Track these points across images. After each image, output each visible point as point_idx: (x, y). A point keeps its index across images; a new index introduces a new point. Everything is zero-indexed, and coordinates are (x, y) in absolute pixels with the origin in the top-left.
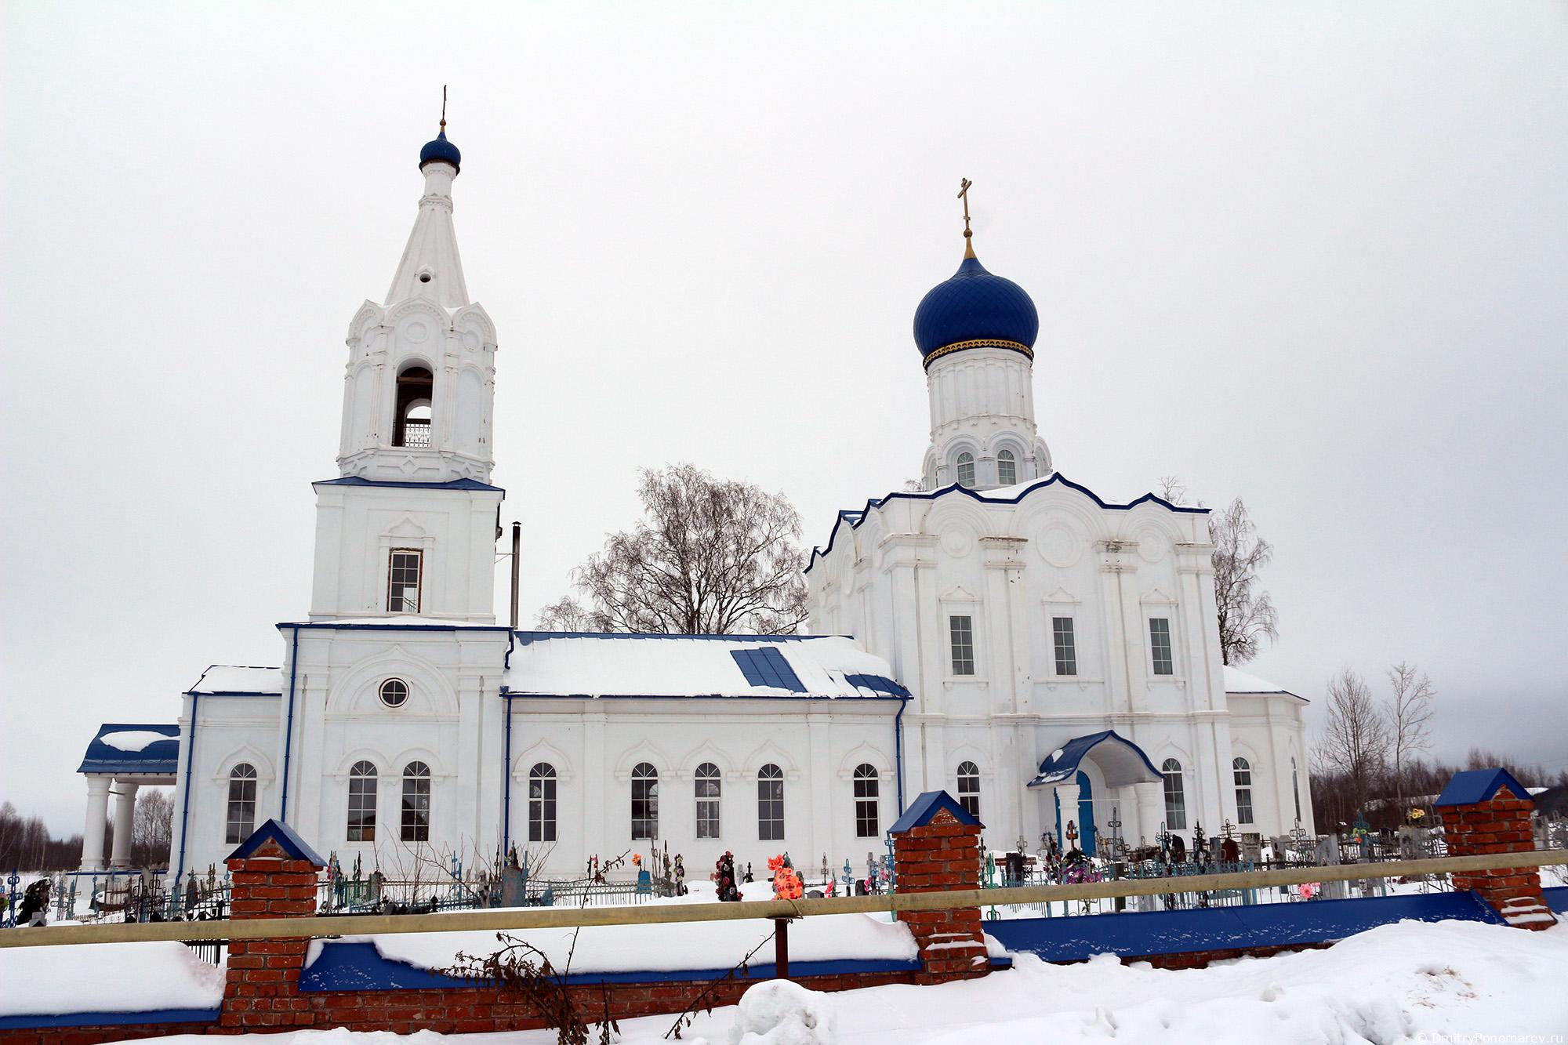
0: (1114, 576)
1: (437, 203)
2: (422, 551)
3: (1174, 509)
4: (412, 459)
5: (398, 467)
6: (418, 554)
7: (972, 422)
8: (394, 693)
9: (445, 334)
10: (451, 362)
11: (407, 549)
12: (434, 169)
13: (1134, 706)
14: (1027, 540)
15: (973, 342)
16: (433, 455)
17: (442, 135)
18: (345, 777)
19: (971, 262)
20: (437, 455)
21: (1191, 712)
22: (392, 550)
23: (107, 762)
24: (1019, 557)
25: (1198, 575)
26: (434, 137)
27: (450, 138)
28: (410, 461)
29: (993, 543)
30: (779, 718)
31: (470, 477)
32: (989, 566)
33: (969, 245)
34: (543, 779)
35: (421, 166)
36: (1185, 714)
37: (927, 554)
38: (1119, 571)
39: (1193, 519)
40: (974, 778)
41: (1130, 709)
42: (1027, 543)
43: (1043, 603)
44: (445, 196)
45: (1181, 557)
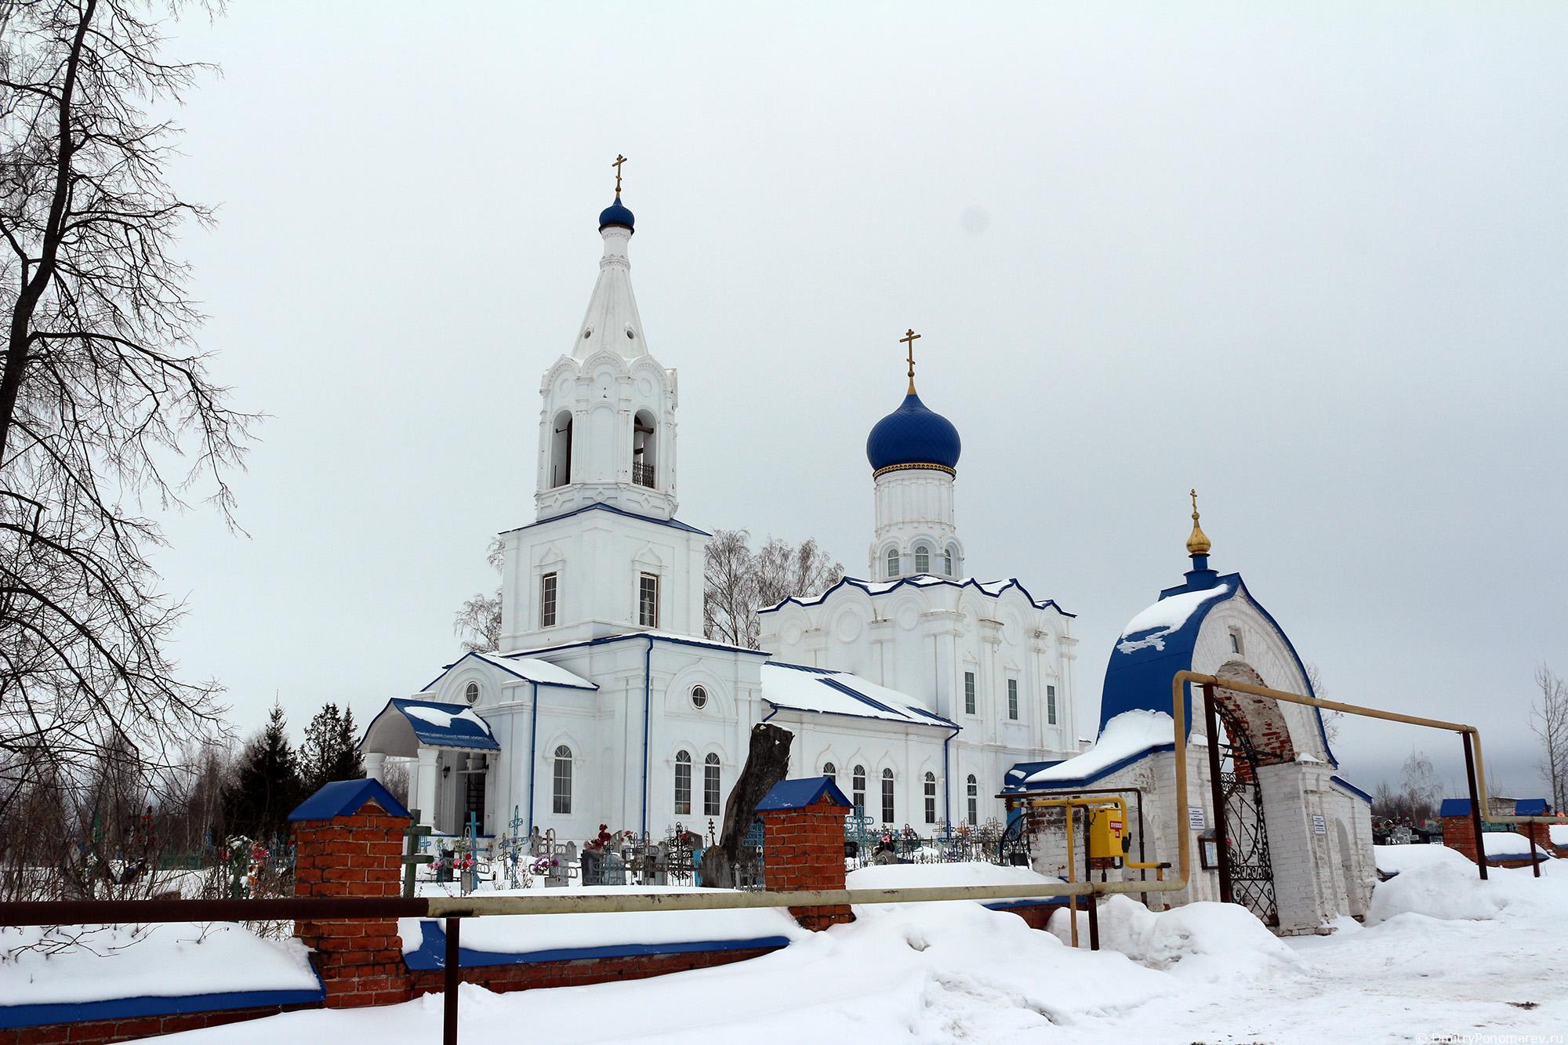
0: (1036, 654)
1: (615, 261)
2: (657, 577)
3: (1061, 612)
4: (648, 497)
5: (638, 502)
6: (655, 578)
7: (930, 525)
8: (699, 697)
10: (667, 418)
11: (648, 574)
13: (1044, 744)
14: (1003, 624)
15: (921, 464)
16: (660, 496)
17: (618, 200)
18: (674, 762)
19: (912, 399)
20: (663, 497)
21: (1065, 751)
22: (642, 573)
24: (1000, 635)
26: (610, 203)
28: (646, 498)
29: (988, 624)
32: (985, 639)
33: (912, 383)
35: (600, 230)
36: (1060, 751)
37: (959, 627)
38: (1038, 651)
39: (1067, 621)
40: (974, 786)
41: (1042, 746)
42: (1003, 627)
43: (1005, 668)
44: (622, 257)
45: (1063, 646)
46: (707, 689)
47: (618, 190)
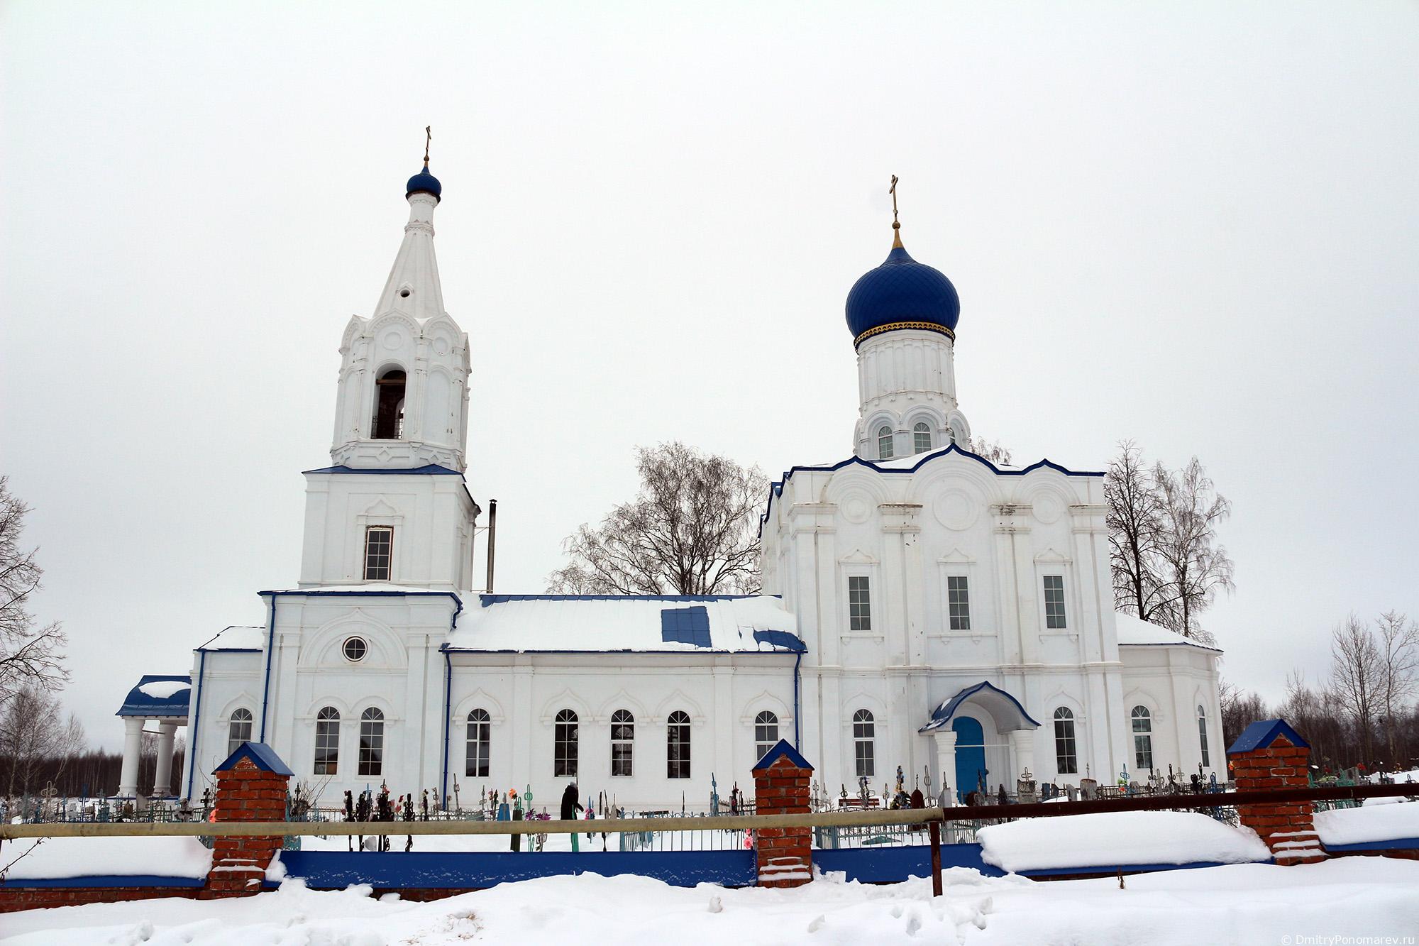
0: (1008, 537)
1: (421, 229)
2: (393, 528)
3: (1067, 473)
4: (387, 449)
5: (375, 457)
6: (390, 530)
7: (891, 398)
8: (355, 649)
9: (416, 342)
10: (422, 365)
11: (381, 526)
12: (416, 199)
13: (1025, 658)
14: (921, 506)
16: (403, 445)
17: (426, 169)
18: (314, 720)
19: (899, 252)
20: (408, 445)
21: (1083, 663)
22: (368, 527)
23: (140, 707)
24: (915, 522)
25: (1092, 535)
26: (418, 171)
27: (433, 172)
28: (385, 451)
29: (890, 509)
30: (686, 670)
31: (438, 463)
32: (886, 531)
33: (897, 236)
34: (479, 723)
35: (408, 196)
36: (1077, 665)
37: (826, 521)
38: (1012, 532)
39: (1088, 482)
40: (869, 724)
41: (1022, 661)
42: (922, 509)
43: (938, 564)
44: (427, 222)
45: (1075, 518)
46: (365, 638)
47: (427, 159)
